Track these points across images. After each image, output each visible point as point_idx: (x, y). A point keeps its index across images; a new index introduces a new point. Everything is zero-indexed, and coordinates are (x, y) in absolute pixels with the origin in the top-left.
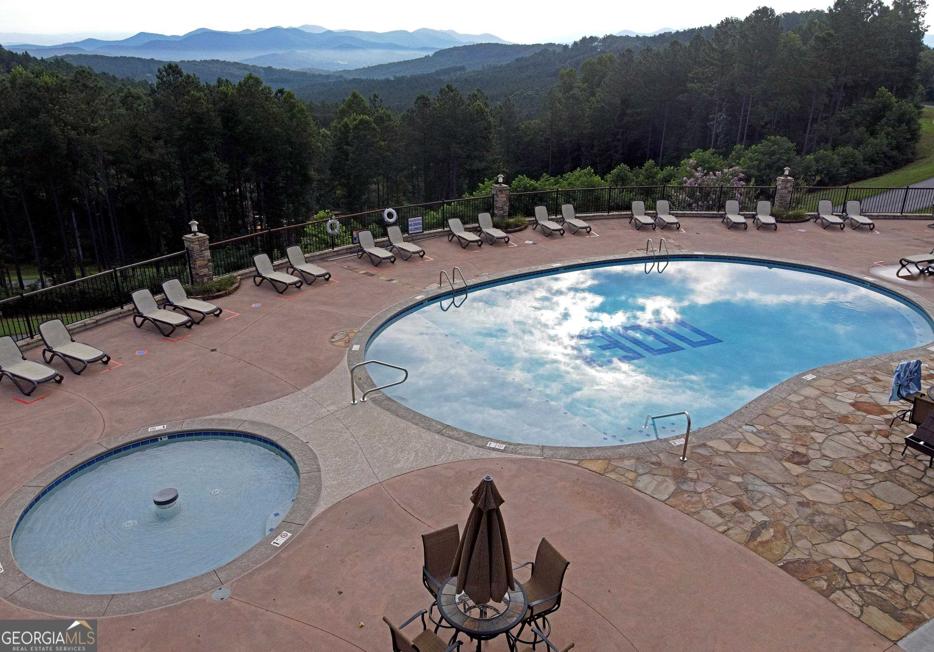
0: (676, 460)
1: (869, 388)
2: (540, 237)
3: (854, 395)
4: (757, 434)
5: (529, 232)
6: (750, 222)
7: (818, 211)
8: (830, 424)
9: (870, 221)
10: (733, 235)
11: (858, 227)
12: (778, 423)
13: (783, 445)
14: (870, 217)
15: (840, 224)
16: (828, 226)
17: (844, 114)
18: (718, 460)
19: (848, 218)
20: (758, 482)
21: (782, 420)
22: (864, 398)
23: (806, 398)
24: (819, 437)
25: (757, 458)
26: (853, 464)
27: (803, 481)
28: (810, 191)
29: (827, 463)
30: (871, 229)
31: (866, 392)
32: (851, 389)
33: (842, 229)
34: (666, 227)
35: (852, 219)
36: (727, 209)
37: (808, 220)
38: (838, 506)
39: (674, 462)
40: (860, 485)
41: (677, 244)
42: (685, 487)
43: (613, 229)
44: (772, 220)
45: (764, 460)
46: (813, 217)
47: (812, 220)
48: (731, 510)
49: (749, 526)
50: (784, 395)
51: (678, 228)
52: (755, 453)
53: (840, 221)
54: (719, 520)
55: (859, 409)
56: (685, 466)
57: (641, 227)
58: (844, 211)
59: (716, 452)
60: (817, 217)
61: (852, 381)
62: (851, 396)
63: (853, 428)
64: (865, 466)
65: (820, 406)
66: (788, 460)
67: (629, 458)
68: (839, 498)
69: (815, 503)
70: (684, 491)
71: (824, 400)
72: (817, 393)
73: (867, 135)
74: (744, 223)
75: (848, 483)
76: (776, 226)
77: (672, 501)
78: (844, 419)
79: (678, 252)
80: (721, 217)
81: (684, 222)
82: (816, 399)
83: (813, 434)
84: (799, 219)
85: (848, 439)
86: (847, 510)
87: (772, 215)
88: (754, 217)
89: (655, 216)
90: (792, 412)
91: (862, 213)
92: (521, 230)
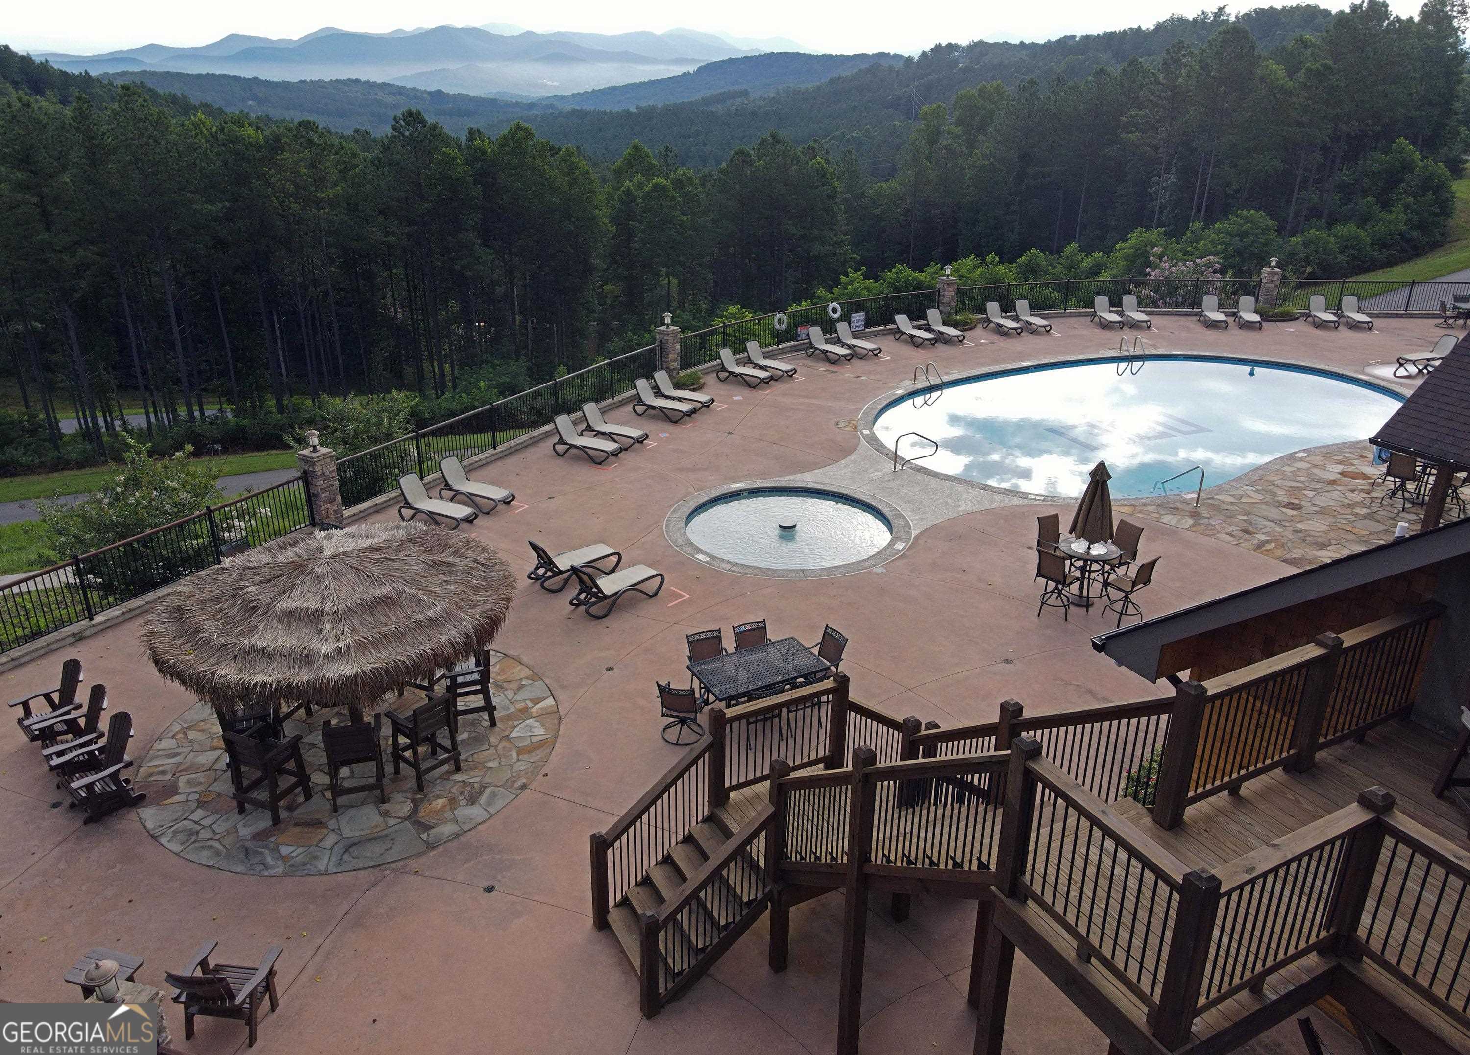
0: (1191, 506)
1: (1356, 462)
2: (996, 337)
3: (1342, 467)
4: (1257, 491)
5: (979, 331)
6: (1231, 320)
7: (1308, 308)
8: (1319, 486)
9: (1368, 319)
10: (1212, 335)
11: (1355, 326)
12: (1274, 485)
13: (1280, 498)
14: (1369, 315)
15: (1334, 322)
16: (1321, 325)
17: (1346, 176)
18: (1225, 506)
19: (1343, 316)
20: (1260, 519)
21: (1278, 483)
22: (1352, 469)
23: (1298, 469)
24: (1311, 494)
25: (1259, 506)
26: (1338, 509)
27: (1297, 519)
28: (1300, 286)
29: (1317, 509)
30: (1370, 329)
31: (1353, 465)
32: (1340, 463)
33: (1336, 328)
34: (1135, 325)
35: (1348, 317)
36: (1204, 306)
37: (1298, 318)
38: (1325, 533)
39: (1190, 508)
40: (1344, 521)
41: (1150, 343)
42: (1201, 521)
43: (1074, 328)
44: (1256, 318)
45: (1264, 507)
46: (1303, 315)
47: (1302, 319)
48: (1241, 534)
49: (1255, 542)
50: (1278, 467)
51: (1149, 327)
52: (1257, 503)
53: (1334, 318)
54: (1232, 539)
55: (1345, 476)
56: (1199, 510)
57: (1106, 326)
58: (1339, 307)
59: (1223, 502)
60: (1308, 315)
61: (1340, 457)
62: (1340, 468)
63: (1339, 488)
64: (1349, 511)
65: (1309, 475)
66: (1284, 507)
67: (1151, 505)
68: (1327, 528)
69: (1306, 531)
70: (1200, 524)
71: (1315, 471)
72: (1309, 465)
73: (1377, 208)
74: (1224, 321)
75: (1334, 520)
76: (1261, 324)
77: (1193, 529)
78: (1332, 483)
79: (1154, 352)
80: (1196, 315)
81: (1156, 320)
82: (1308, 469)
83: (1305, 492)
84: (1288, 317)
85: (1335, 495)
86: (1332, 535)
87: (1256, 312)
88: (1234, 315)
89: (1121, 314)
90: (1286, 478)
91: (1360, 310)
92: (971, 329)
